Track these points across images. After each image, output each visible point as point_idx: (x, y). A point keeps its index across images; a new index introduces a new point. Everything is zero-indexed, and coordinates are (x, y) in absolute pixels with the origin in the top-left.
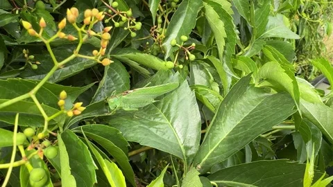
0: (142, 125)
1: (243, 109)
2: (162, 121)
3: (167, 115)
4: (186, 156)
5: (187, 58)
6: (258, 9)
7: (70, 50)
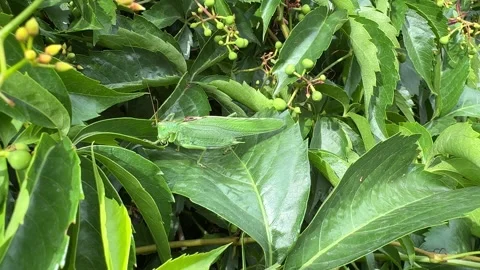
0: (205, 176)
1: (395, 198)
2: (244, 181)
3: (255, 173)
4: (273, 248)
5: (308, 96)
6: (448, 70)
7: (130, 58)
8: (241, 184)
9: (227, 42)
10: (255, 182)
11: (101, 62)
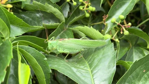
3: (91, 65)
5: (122, 33)
7: (38, 15)
8: (84, 69)
9: (85, 9)
10: (90, 68)
11: (25, 17)
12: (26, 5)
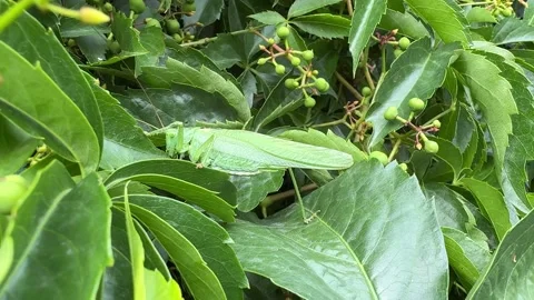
2: (344, 258)
3: (358, 246)
5: (419, 146)
7: (180, 99)
9: (303, 84)
10: (360, 259)
11: (142, 103)
12: (146, 71)
